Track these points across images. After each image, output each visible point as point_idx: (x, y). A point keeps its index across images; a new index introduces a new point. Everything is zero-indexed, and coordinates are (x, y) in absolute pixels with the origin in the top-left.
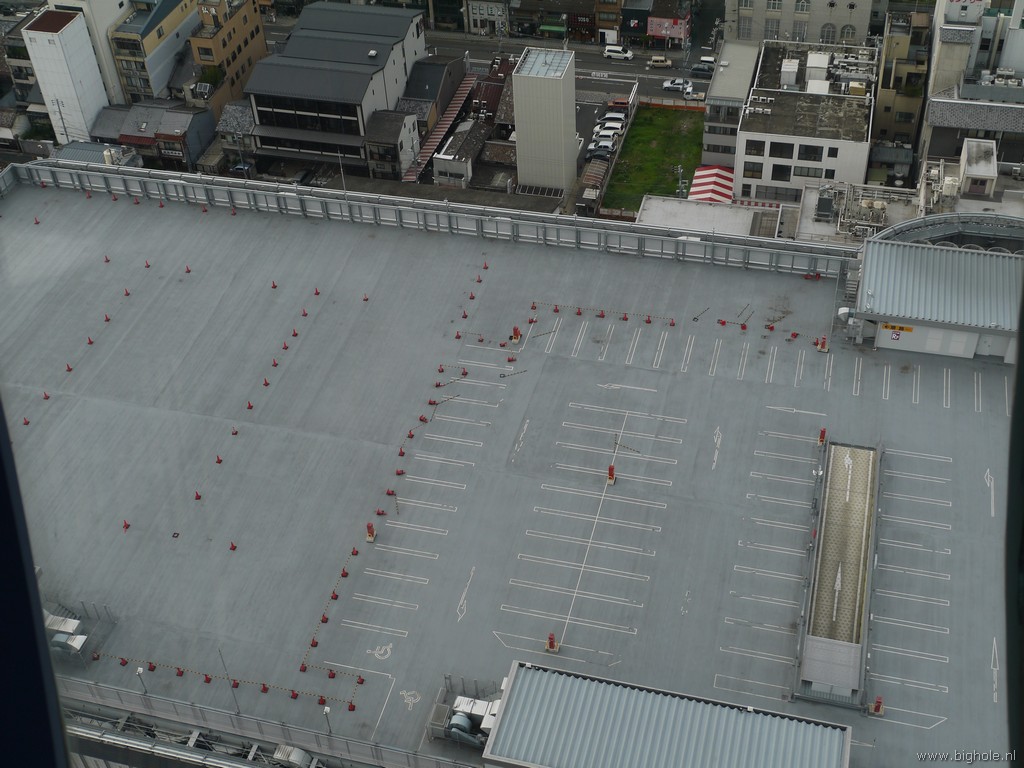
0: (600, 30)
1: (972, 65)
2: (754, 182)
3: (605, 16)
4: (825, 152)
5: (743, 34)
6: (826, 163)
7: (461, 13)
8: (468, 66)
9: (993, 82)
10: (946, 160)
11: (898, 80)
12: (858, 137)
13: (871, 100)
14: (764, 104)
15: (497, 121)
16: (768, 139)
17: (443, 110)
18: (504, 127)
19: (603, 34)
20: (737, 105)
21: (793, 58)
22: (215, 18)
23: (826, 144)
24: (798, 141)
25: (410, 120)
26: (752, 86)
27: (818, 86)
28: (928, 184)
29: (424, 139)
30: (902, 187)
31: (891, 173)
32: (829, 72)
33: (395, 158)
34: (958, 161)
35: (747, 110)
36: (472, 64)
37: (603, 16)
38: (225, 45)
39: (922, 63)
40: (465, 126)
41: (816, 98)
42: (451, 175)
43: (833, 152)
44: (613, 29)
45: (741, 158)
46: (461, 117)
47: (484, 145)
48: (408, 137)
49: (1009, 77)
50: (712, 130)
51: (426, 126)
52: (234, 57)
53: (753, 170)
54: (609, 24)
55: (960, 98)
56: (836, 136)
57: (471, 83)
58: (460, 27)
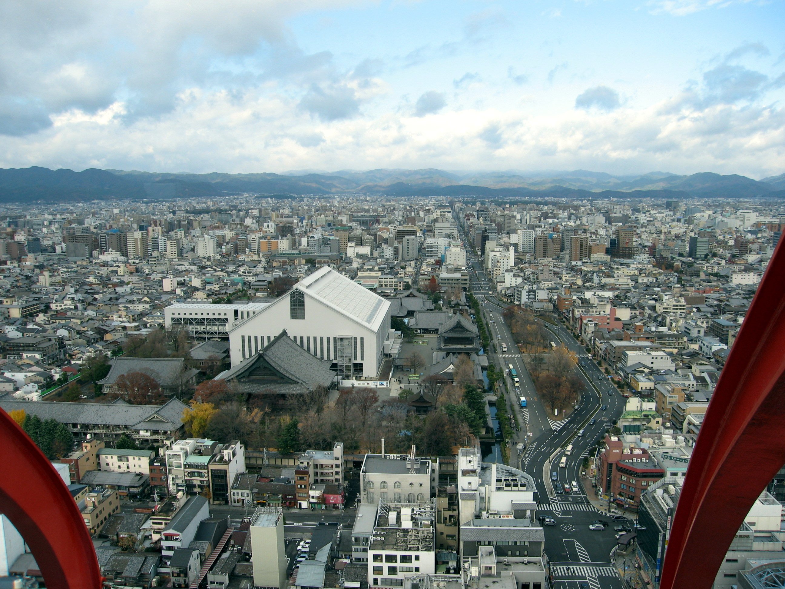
0: (299, 502)
1: (478, 509)
2: (379, 577)
3: (301, 495)
4: (413, 558)
5: (370, 501)
6: (415, 564)
7: (227, 496)
8: (229, 522)
9: (488, 517)
10: (472, 558)
11: (445, 519)
12: (428, 549)
13: (433, 530)
14: (381, 536)
15: (243, 552)
16: (384, 553)
17: (215, 546)
18: (247, 554)
19: (300, 504)
20: (367, 536)
21: (394, 511)
22: (94, 503)
23: (413, 554)
24: (399, 553)
25: (195, 553)
26: (375, 526)
27: (407, 524)
28: (464, 571)
29: (202, 563)
30: (454, 573)
31: (448, 567)
32: (412, 517)
33: (186, 575)
34: (478, 558)
35: (372, 539)
36: (232, 522)
37: (299, 495)
38: (97, 516)
39: (455, 510)
40: (225, 555)
41: (406, 531)
42: (217, 583)
43: (417, 558)
44: (305, 501)
45: (371, 564)
46: (224, 550)
47: (236, 565)
48: (194, 562)
49: (495, 514)
50: (356, 550)
51: (204, 556)
52: (102, 523)
53: (378, 570)
54: (303, 499)
55: (474, 526)
56: (418, 549)
57: (230, 532)
58: (227, 502)
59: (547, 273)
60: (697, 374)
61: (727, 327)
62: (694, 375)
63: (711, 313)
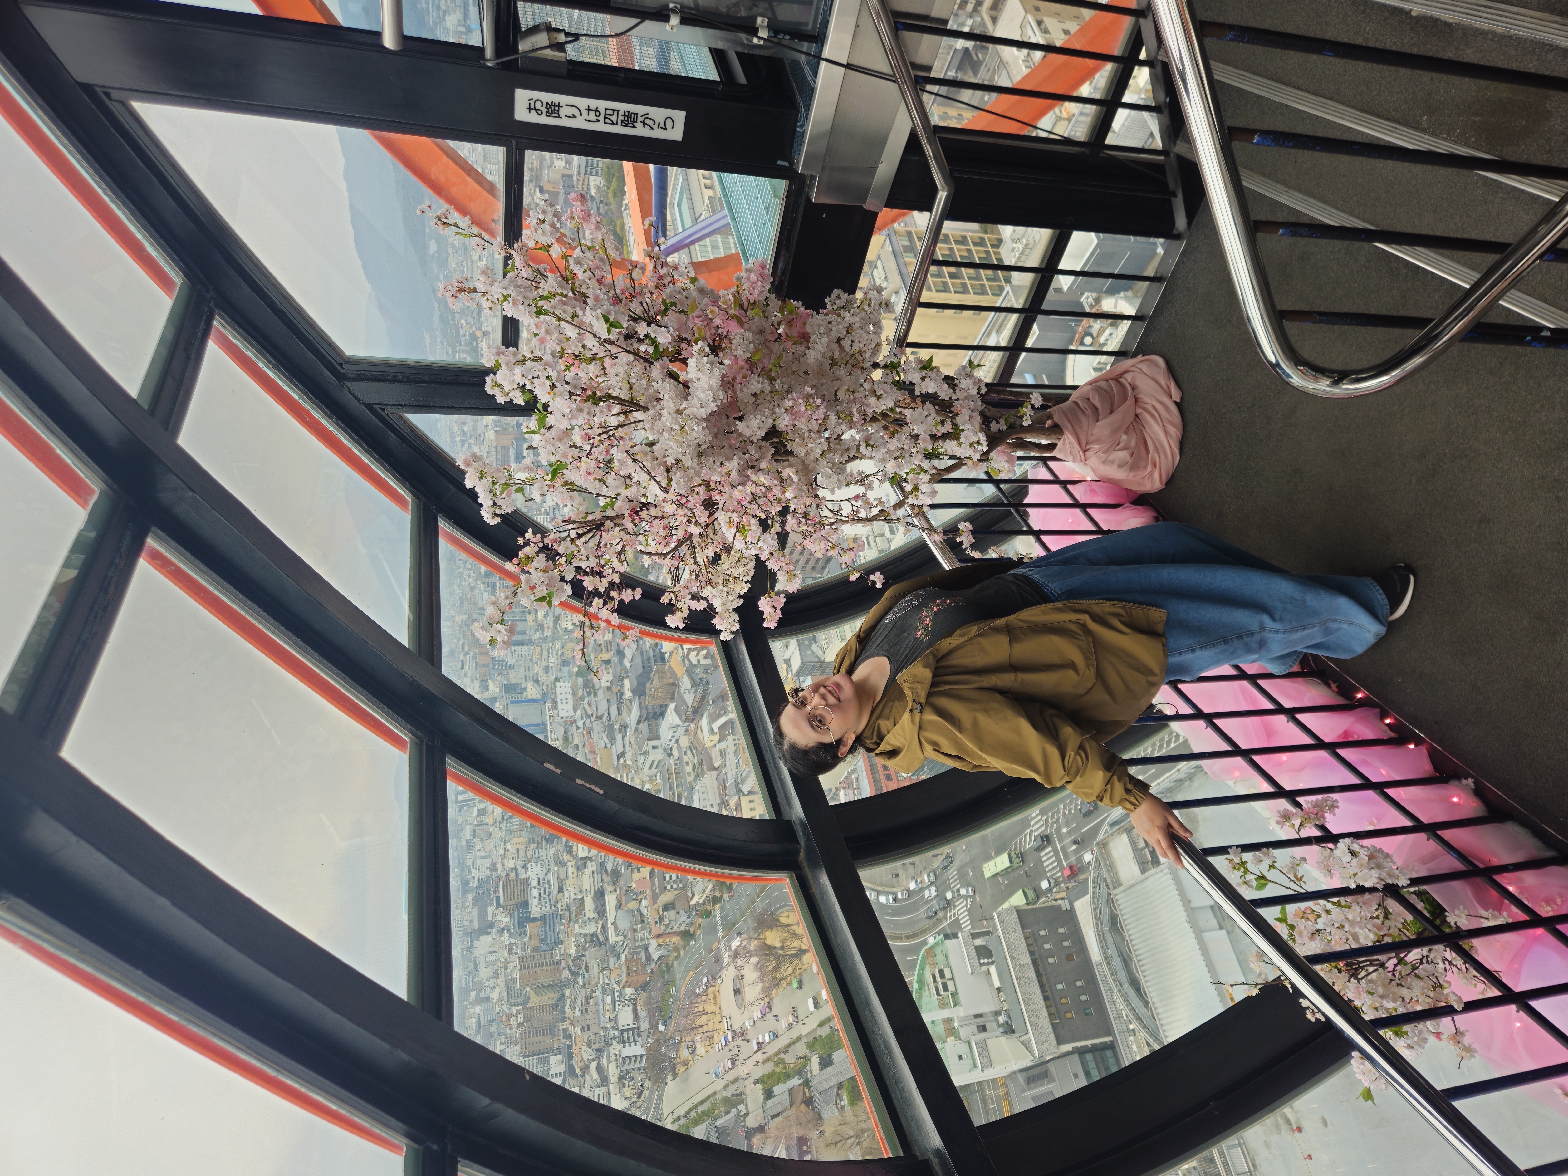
59: (588, 1016)
60: (717, 737)
61: (641, 708)
62: (719, 742)
63: (623, 737)
